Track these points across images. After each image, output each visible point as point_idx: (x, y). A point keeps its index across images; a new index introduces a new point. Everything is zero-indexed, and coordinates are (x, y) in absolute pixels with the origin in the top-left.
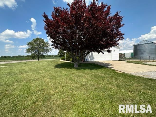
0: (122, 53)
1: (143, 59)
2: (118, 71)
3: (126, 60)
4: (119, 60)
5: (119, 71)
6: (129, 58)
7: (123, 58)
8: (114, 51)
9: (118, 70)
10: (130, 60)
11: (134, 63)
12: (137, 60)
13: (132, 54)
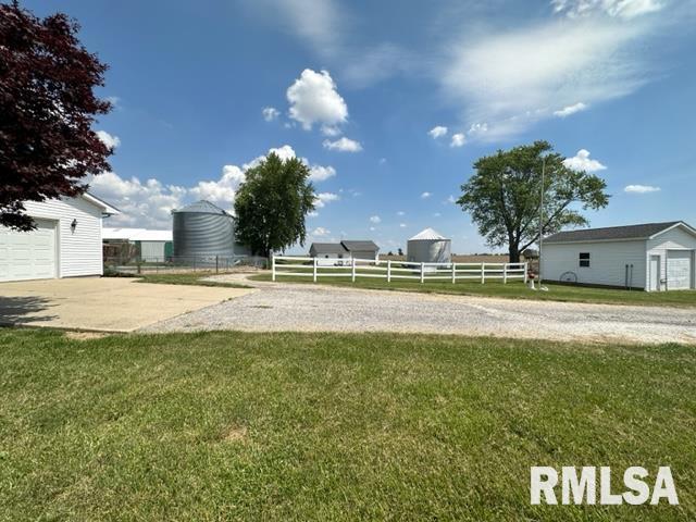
0: (127, 241)
1: (201, 267)
2: (82, 331)
3: (145, 272)
4: (107, 274)
5: (88, 331)
6: (159, 264)
7: (133, 265)
8: (74, 225)
9: (83, 327)
10: (161, 272)
11: (169, 283)
12: (184, 271)
13: (168, 244)
